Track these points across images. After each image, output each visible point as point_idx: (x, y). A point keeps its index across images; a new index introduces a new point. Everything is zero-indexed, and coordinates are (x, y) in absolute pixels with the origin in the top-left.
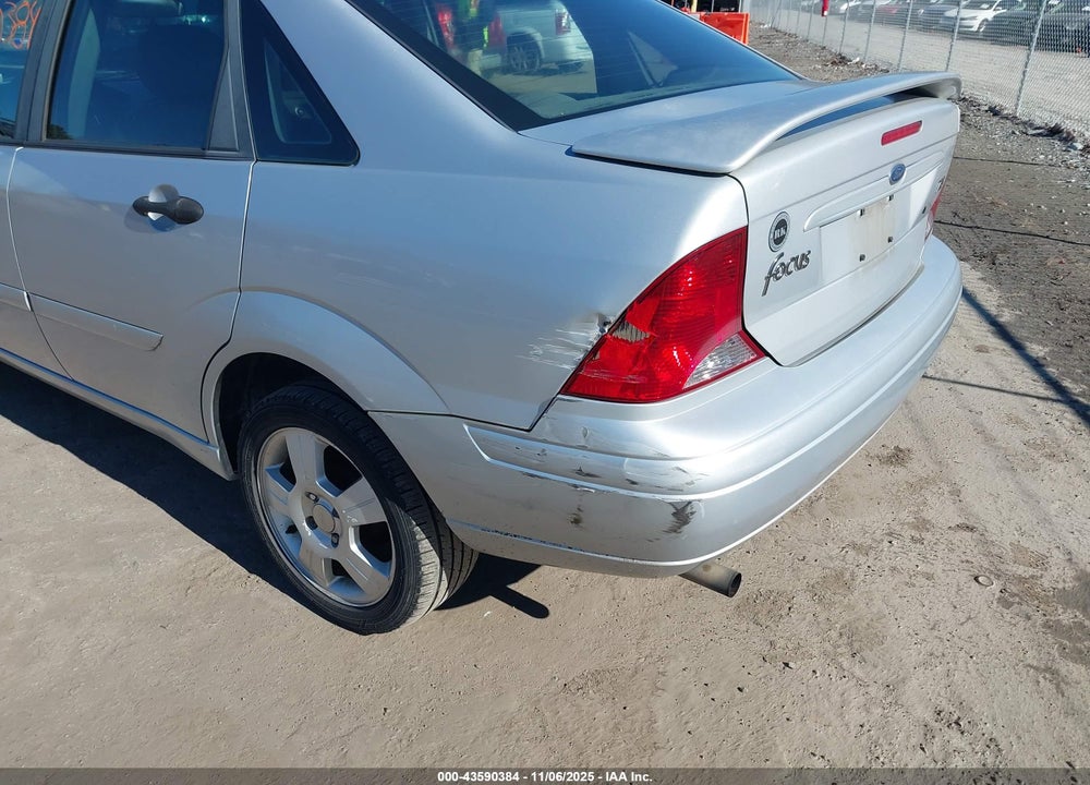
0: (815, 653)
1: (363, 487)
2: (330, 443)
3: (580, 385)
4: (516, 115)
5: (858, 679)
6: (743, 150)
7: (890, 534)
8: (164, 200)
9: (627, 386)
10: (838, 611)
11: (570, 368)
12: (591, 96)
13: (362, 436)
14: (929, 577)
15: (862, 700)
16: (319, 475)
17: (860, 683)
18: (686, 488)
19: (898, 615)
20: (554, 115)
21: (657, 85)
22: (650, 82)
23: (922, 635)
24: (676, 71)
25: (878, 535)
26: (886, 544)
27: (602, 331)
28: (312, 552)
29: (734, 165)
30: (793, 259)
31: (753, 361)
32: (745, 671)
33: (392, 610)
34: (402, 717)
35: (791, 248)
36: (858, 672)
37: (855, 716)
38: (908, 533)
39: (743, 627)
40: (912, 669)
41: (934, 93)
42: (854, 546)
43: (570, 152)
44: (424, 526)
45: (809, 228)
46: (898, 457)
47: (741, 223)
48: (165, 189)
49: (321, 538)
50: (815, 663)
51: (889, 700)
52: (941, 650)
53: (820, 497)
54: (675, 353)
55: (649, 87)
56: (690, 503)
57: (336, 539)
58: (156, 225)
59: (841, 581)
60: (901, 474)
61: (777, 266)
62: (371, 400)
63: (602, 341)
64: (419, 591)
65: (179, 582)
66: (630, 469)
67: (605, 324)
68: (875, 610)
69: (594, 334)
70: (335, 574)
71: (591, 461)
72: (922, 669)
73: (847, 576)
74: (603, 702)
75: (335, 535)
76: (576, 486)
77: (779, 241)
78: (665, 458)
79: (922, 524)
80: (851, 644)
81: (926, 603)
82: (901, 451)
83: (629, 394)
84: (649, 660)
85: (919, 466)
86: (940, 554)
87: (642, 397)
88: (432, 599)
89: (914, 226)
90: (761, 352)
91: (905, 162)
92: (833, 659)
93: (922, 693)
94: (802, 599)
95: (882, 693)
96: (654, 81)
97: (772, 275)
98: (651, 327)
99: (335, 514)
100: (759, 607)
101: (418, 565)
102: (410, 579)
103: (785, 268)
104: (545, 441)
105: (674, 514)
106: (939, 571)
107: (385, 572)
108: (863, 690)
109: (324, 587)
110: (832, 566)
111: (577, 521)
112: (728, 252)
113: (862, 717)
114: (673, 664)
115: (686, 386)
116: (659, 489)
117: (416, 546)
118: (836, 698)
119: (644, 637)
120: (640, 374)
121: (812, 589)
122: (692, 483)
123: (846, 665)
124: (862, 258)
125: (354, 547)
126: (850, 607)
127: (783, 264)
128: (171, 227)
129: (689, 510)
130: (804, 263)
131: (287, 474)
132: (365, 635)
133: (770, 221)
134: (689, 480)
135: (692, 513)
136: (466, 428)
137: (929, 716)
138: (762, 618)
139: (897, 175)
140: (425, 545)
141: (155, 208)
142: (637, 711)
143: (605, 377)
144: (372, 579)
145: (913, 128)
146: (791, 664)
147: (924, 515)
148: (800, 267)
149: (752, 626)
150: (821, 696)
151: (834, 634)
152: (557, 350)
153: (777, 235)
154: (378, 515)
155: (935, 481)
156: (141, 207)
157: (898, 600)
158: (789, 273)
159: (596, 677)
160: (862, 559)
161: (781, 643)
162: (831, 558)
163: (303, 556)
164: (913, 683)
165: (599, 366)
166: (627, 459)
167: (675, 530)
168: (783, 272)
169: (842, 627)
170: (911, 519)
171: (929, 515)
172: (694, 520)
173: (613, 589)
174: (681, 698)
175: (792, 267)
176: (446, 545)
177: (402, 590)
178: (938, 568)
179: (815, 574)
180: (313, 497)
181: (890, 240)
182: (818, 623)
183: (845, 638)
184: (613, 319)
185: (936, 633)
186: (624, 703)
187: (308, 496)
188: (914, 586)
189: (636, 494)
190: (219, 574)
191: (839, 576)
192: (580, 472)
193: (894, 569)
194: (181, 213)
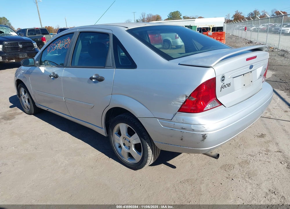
0: (240, 177)
1: (136, 135)
2: (129, 126)
3: (182, 110)
4: (168, 57)
5: (250, 183)
6: (214, 62)
7: (259, 153)
8: (96, 77)
9: (191, 110)
10: (246, 169)
11: (179, 106)
12: (184, 53)
13: (136, 124)
14: (269, 162)
15: (251, 187)
16: (126, 133)
17: (250, 184)
18: (205, 131)
19: (261, 170)
20: (176, 57)
21: (199, 50)
22: (197, 50)
23: (266, 174)
24: (203, 47)
25: (256, 153)
26: (258, 155)
27: (186, 98)
28: (124, 151)
29: (212, 65)
30: (227, 84)
31: (219, 106)
32: (223, 180)
33: (141, 164)
34: (144, 187)
35: (226, 82)
36: (250, 181)
37: (249, 190)
38: (264, 153)
39: (222, 171)
40: (264, 181)
41: (262, 50)
42: (250, 155)
43: (179, 64)
44: (149, 143)
45: (230, 78)
46: (262, 136)
47: (214, 76)
48: (96, 75)
49: (126, 148)
50: (239, 179)
51: (258, 187)
52: (271, 177)
53: (242, 144)
54: (202, 103)
55: (197, 51)
56: (206, 134)
57: (129, 148)
58: (94, 82)
59: (247, 162)
60: (263, 140)
61: (223, 85)
62: (138, 115)
63: (186, 100)
64: (148, 158)
65: (94, 159)
66: (193, 127)
67: (187, 97)
68: (255, 169)
69: (184, 99)
70: (129, 156)
71: (184, 126)
72: (266, 181)
73: (248, 161)
74: (189, 185)
75: (129, 147)
76: (181, 131)
77: (223, 80)
78: (200, 124)
79: (268, 151)
80: (248, 176)
81: (268, 168)
82: (263, 135)
83: (192, 111)
84: (200, 177)
85: (267, 138)
86: (272, 157)
87: (195, 112)
88: (150, 161)
89: (258, 79)
90: (221, 104)
91: (253, 64)
92: (244, 178)
93: (265, 186)
94: (237, 166)
95: (256, 186)
96: (198, 49)
97: (222, 87)
98: (196, 97)
99: (129, 142)
100: (226, 167)
101: (147, 152)
102: (146, 156)
103: (225, 86)
104: (175, 122)
105: (202, 137)
106: (272, 161)
107: (140, 155)
108: (251, 185)
109: (127, 159)
110: (244, 159)
111: (182, 139)
112: (212, 83)
113: (251, 191)
114: (205, 178)
115: (204, 110)
116: (199, 131)
117: (147, 148)
118: (244, 186)
119: (198, 173)
120: (194, 107)
121: (239, 164)
122: (206, 130)
123: (247, 180)
124: (244, 85)
125: (133, 149)
126: (249, 168)
127: (224, 85)
128: (98, 82)
129: (206, 136)
130: (229, 85)
131: (119, 134)
132: (135, 170)
133: (221, 76)
134: (205, 129)
135: (206, 137)
136: (158, 120)
137: (267, 191)
138: (227, 170)
139: (251, 67)
140: (149, 148)
141: (94, 78)
142: (197, 187)
143: (187, 108)
144: (137, 157)
145: (255, 57)
146: (234, 179)
147: (269, 149)
148: (228, 86)
149: (224, 171)
150: (241, 186)
151: (244, 173)
152: (177, 103)
153: (222, 79)
154: (139, 141)
155: (272, 141)
156: (91, 79)
157: (261, 167)
158: (226, 87)
159: (188, 181)
160: (252, 158)
161: (231, 175)
162: (244, 157)
163: (122, 153)
164: (264, 184)
165: (185, 105)
166: (192, 125)
167: (203, 140)
168: (225, 87)
169: (246, 172)
170: (265, 150)
171: (270, 149)
172: (207, 138)
173: (191, 163)
174: (207, 185)
175: (226, 86)
176: (153, 148)
177: (144, 158)
178: (271, 160)
179: (240, 161)
180: (125, 138)
181: (251, 82)
182: (241, 171)
183: (247, 174)
184: (188, 96)
185: (270, 174)
186: (194, 186)
187: (124, 138)
188: (265, 164)
189: (194, 132)
190: (103, 158)
191: (246, 161)
192: (182, 128)
193: (260, 160)
194: (100, 79)
